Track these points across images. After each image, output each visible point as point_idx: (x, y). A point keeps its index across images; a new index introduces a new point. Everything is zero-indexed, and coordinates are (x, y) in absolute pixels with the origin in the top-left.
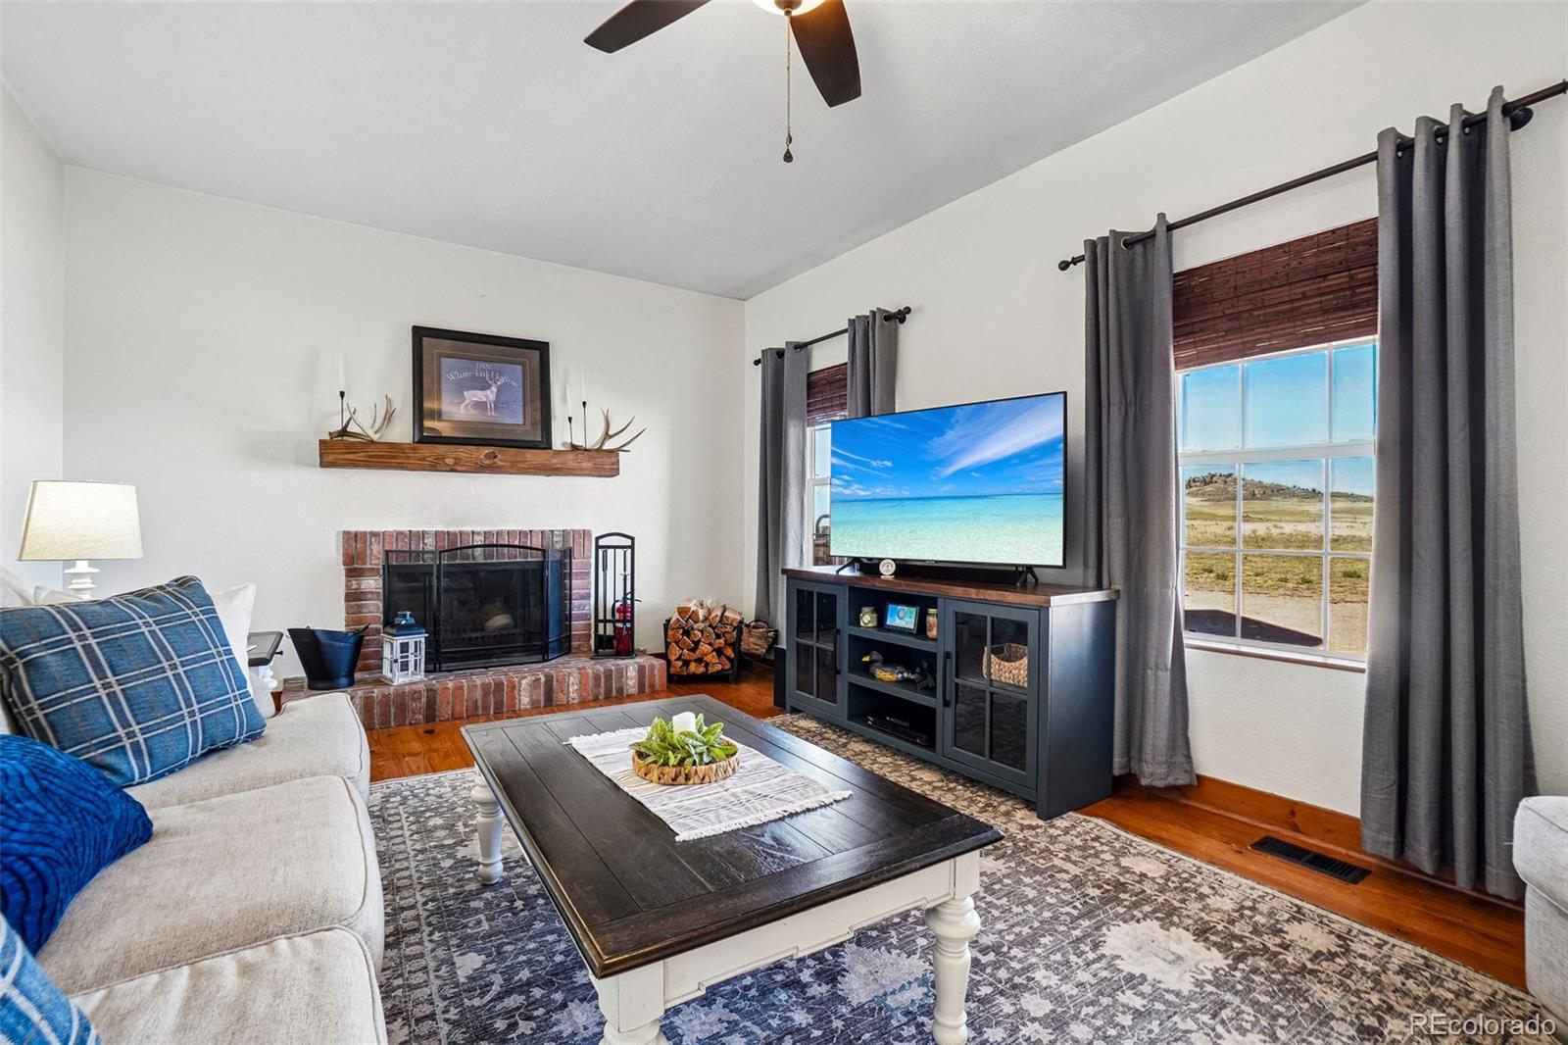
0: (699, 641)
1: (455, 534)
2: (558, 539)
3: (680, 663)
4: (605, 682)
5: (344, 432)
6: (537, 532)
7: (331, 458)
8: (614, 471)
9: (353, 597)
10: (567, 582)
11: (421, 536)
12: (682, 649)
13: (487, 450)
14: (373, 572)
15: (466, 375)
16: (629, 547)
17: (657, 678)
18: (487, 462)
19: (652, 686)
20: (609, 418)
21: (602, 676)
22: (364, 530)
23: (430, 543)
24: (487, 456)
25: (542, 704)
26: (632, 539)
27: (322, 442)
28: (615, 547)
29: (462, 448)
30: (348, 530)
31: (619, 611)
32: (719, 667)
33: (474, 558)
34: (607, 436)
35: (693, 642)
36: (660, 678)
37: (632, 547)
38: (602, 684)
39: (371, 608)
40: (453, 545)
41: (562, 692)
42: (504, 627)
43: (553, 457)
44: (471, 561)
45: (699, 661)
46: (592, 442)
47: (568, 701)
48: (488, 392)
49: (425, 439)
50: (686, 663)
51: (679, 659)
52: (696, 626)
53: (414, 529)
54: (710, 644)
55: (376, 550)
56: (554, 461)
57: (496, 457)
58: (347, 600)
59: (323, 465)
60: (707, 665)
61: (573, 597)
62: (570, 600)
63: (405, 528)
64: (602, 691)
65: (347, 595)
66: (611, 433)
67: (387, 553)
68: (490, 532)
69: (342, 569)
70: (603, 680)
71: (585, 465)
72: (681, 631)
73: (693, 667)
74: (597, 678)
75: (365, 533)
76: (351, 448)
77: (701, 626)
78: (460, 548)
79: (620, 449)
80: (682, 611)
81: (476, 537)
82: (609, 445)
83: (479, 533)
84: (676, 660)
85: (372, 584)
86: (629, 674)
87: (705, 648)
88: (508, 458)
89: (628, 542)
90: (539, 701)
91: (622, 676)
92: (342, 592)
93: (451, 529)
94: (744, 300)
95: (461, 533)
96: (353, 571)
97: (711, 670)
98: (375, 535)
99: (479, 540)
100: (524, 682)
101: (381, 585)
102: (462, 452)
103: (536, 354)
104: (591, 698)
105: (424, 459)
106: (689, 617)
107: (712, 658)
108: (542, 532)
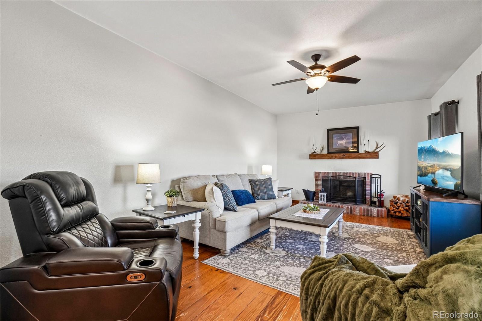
0: (400, 206)
1: (337, 173)
2: (362, 175)
3: (393, 212)
4: (367, 212)
5: (314, 152)
6: (357, 173)
7: (311, 158)
8: (377, 157)
9: (316, 185)
10: (365, 186)
11: (329, 173)
12: (394, 208)
13: (342, 154)
14: (320, 180)
15: (339, 137)
16: (379, 178)
17: (383, 214)
18: (342, 157)
19: (381, 216)
20: (378, 143)
21: (366, 210)
22: (318, 171)
23: (331, 175)
24: (342, 156)
25: (349, 213)
26: (380, 176)
27: (310, 155)
28: (376, 178)
29: (336, 154)
30: (315, 171)
31: (379, 195)
32: (406, 215)
33: (341, 178)
34: (377, 148)
35: (398, 206)
36: (384, 214)
37: (380, 178)
38: (366, 212)
39: (320, 187)
40: (336, 175)
41: (355, 211)
42: (350, 195)
43: (359, 155)
44: (340, 179)
45: (399, 212)
46: (371, 150)
47: (356, 214)
48: (344, 141)
49: (329, 153)
50: (395, 212)
51: (393, 210)
52: (399, 202)
53: (328, 172)
54: (403, 208)
55: (321, 175)
56: (359, 156)
57: (344, 155)
58: (315, 185)
59: (310, 159)
60: (402, 214)
61: (367, 190)
62: (366, 191)
63: (326, 171)
64: (366, 214)
65: (315, 184)
66: (378, 147)
67: (322, 176)
68: (345, 173)
69: (314, 179)
70: (366, 211)
71: (368, 156)
72: (394, 203)
73: (397, 214)
74: (364, 210)
75: (318, 172)
76: (315, 155)
77: (401, 202)
78: (338, 176)
79: (379, 151)
80: (395, 197)
81: (341, 174)
82: (377, 150)
83: (342, 173)
84: (392, 211)
85: (320, 182)
86: (374, 211)
87: (401, 209)
88: (347, 156)
89: (379, 177)
90: (349, 212)
91: (372, 211)
92: (315, 183)
93: (336, 172)
94: (431, 98)
95: (338, 173)
96: (317, 180)
97: (403, 216)
98: (320, 172)
99: (342, 174)
100: (345, 207)
101: (321, 183)
102: (336, 155)
103: (356, 130)
104: (362, 215)
105: (328, 157)
106: (397, 199)
107: (404, 212)
108: (358, 173)
